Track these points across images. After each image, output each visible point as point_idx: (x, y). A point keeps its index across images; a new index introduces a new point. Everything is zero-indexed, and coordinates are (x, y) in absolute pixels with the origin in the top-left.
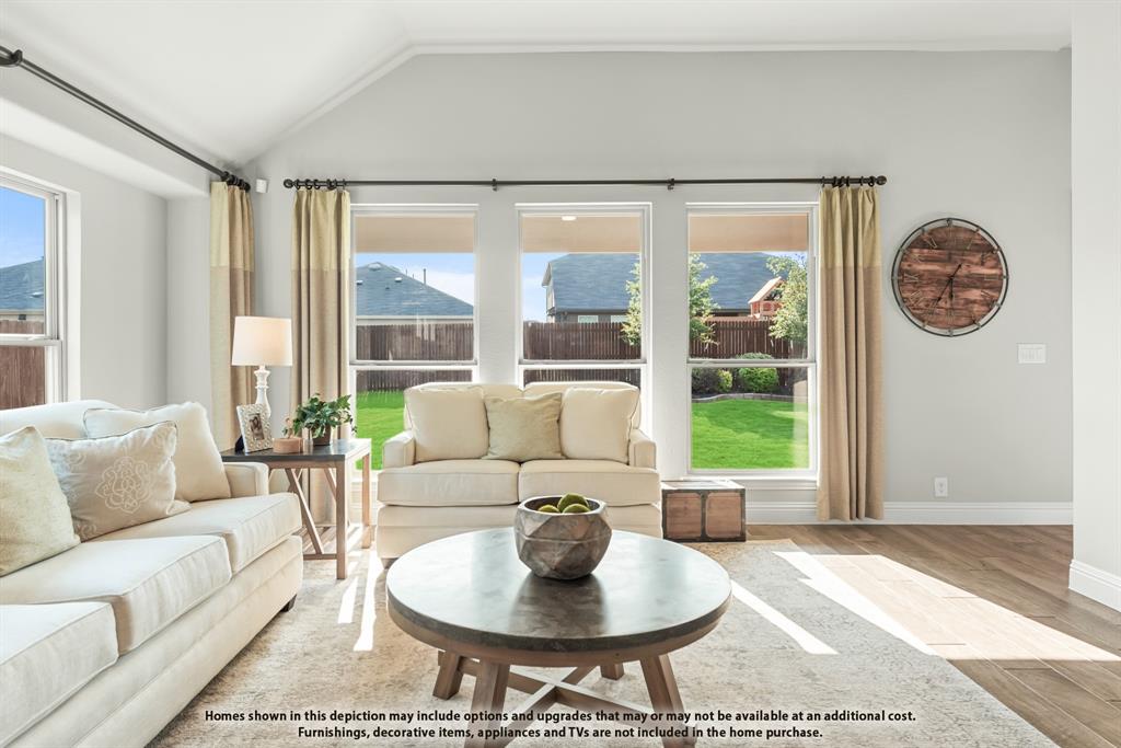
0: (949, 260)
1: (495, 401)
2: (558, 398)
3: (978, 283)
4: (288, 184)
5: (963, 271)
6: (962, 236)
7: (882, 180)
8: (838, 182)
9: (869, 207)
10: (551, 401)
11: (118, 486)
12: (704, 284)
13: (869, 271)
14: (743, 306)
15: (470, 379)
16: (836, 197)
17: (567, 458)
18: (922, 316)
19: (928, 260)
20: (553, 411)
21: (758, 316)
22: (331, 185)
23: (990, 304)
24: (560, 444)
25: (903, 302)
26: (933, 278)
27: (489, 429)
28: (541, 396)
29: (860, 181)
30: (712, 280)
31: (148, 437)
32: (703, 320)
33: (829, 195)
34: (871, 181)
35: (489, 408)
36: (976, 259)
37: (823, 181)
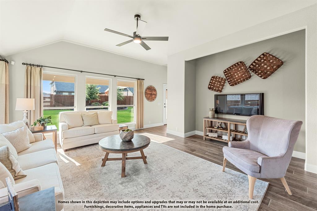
0: (151, 91)
1: (84, 115)
2: (97, 113)
3: (154, 94)
4: (24, 64)
5: (152, 93)
6: (153, 88)
7: (144, 80)
8: (139, 79)
9: (143, 83)
10: (96, 114)
11: (19, 142)
12: (98, 88)
13: (142, 92)
14: (104, 92)
15: (74, 110)
16: (139, 82)
17: (100, 124)
18: (148, 99)
19: (149, 91)
20: (96, 116)
21: (106, 94)
22: (38, 66)
23: (155, 97)
24: (98, 122)
25: (146, 97)
26: (149, 94)
27: (83, 120)
28: (93, 113)
29: (142, 79)
30: (100, 88)
31: (23, 130)
32: (97, 95)
33: (138, 81)
34: (143, 79)
35: (83, 116)
36: (154, 91)
37: (137, 79)
